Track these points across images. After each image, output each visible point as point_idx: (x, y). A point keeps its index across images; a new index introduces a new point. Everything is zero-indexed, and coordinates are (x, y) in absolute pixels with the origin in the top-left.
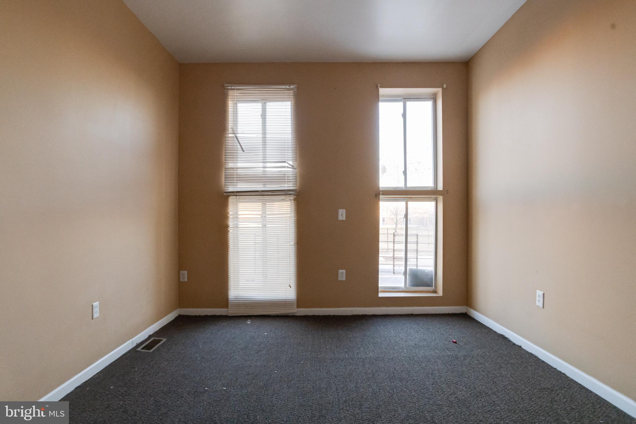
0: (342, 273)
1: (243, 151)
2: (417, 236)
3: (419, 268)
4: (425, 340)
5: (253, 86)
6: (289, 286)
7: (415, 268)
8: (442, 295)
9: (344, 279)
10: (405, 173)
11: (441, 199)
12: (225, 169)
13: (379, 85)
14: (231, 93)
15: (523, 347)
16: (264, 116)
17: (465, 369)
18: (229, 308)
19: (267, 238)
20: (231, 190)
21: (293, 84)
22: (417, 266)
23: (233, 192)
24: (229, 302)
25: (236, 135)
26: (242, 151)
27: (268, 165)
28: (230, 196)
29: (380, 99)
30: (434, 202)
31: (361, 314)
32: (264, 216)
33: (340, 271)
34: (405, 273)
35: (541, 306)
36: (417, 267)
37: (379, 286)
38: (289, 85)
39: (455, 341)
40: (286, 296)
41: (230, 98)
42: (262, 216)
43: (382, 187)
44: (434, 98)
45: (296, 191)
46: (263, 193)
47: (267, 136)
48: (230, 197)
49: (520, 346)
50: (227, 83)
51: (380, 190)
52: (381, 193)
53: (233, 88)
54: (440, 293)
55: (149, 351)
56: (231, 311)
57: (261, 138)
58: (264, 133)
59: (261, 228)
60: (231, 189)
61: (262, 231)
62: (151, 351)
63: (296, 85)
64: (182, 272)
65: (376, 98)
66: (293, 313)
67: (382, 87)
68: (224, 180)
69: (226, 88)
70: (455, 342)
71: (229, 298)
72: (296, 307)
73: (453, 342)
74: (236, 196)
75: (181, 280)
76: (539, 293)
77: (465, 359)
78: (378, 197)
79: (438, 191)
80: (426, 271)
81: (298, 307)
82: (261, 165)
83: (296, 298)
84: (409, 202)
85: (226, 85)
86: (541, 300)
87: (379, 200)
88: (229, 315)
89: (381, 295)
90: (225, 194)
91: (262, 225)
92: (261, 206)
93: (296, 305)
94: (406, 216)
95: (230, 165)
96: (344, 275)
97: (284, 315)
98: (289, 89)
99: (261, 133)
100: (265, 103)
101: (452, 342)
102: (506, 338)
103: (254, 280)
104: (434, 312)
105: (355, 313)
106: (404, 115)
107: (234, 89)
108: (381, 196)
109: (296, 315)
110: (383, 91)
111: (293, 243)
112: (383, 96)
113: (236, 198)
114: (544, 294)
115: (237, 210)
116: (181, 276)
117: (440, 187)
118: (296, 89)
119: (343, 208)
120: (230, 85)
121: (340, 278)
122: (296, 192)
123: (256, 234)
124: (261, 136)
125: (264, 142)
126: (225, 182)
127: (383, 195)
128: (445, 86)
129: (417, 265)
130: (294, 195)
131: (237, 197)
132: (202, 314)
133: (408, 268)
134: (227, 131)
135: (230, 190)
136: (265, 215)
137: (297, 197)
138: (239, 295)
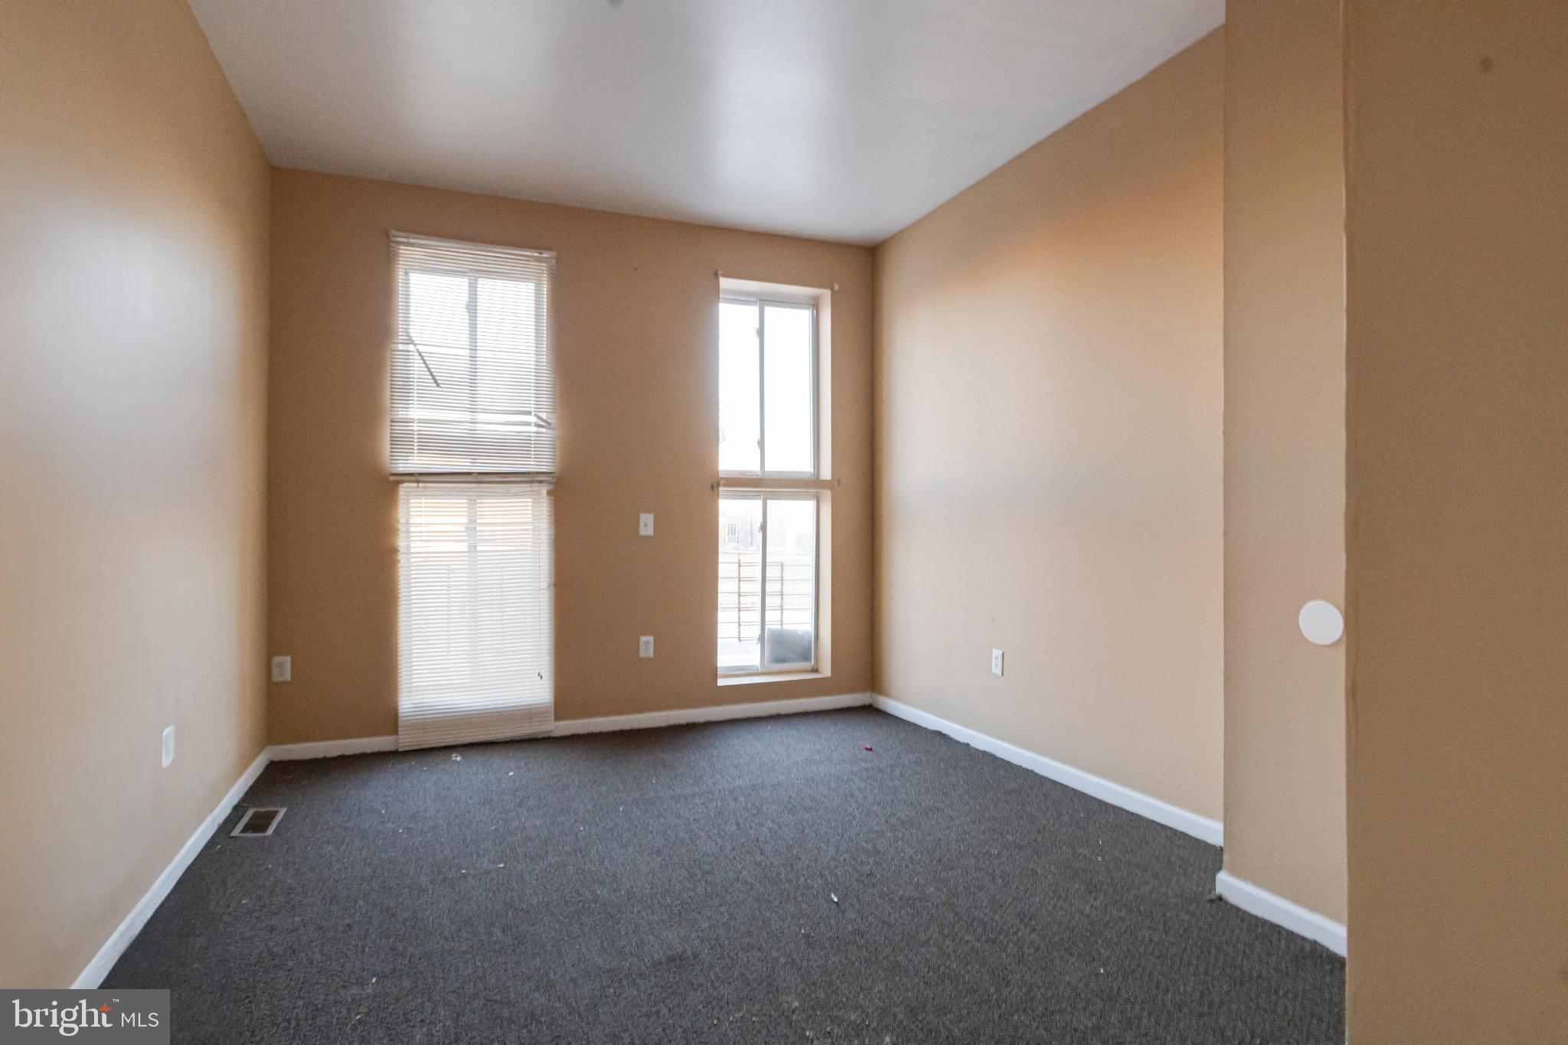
0: (647, 643)
1: (438, 385)
2: (782, 565)
3: (785, 627)
4: (819, 752)
5: (458, 243)
6: (539, 675)
7: (779, 627)
8: (829, 675)
9: (651, 654)
10: (761, 443)
11: (827, 495)
12: (392, 422)
13: (720, 272)
14: (403, 251)
15: (972, 744)
16: (472, 308)
17: (897, 783)
18: (400, 733)
19: (479, 574)
20: (403, 469)
21: (548, 249)
22: (782, 624)
23: (412, 474)
24: (400, 720)
25: (418, 347)
26: (435, 385)
27: (480, 417)
28: (403, 482)
29: (722, 296)
30: (812, 502)
31: (684, 722)
32: (471, 529)
33: (643, 639)
34: (762, 639)
35: (1000, 674)
36: (782, 627)
37: (719, 665)
38: (540, 251)
39: (869, 747)
40: (531, 697)
41: (401, 262)
42: (467, 528)
43: (724, 471)
44: (815, 305)
45: (555, 475)
46: (481, 478)
47: (479, 354)
48: (401, 485)
49: (968, 744)
50: (398, 230)
51: (720, 476)
52: (722, 482)
53: (411, 241)
54: (826, 671)
55: (262, 835)
56: (405, 740)
57: (468, 358)
58: (473, 348)
59: (466, 554)
60: (402, 467)
61: (469, 561)
62: (270, 831)
63: (554, 254)
64: (277, 659)
65: (714, 294)
66: (546, 732)
67: (726, 276)
68: (389, 446)
69: (394, 239)
70: (871, 749)
71: (400, 711)
72: (553, 718)
73: (867, 749)
74: (418, 482)
75: (276, 678)
76: (997, 653)
77: (892, 771)
78: (715, 490)
79: (822, 481)
80: (800, 632)
81: (557, 718)
82: (467, 416)
83: (553, 700)
84: (768, 501)
85: (393, 232)
86: (1000, 664)
87: (718, 495)
88: (400, 750)
89: (721, 682)
90: (392, 478)
91: (469, 547)
92: (466, 505)
93: (553, 714)
94: (764, 528)
95: (401, 414)
96: (651, 646)
97: (527, 737)
98: (538, 260)
99: (468, 347)
100: (476, 280)
101: (865, 751)
102: (944, 735)
103: (448, 668)
104: (817, 708)
105: (672, 722)
106: (761, 333)
107: (412, 245)
108: (721, 489)
109: (553, 735)
110: (725, 283)
111: (545, 585)
112: (725, 291)
113: (418, 487)
114: (1003, 653)
115: (408, 513)
116: (275, 670)
117: (826, 473)
118: (554, 260)
119: (648, 511)
120: (405, 234)
121: (643, 654)
122: (553, 477)
123: (452, 567)
124: (468, 354)
125: (474, 366)
126: (392, 452)
127: (725, 485)
128: (836, 287)
129: (782, 621)
130: (550, 483)
131: (421, 485)
132: (329, 755)
133: (767, 627)
134: (396, 336)
135: (400, 469)
136: (475, 526)
137: (555, 487)
138: (423, 703)
